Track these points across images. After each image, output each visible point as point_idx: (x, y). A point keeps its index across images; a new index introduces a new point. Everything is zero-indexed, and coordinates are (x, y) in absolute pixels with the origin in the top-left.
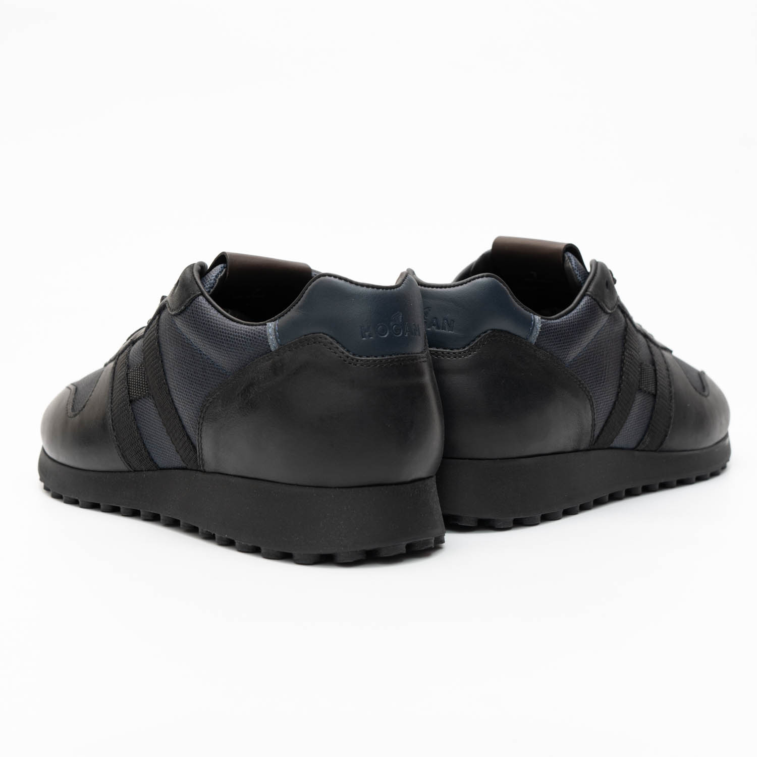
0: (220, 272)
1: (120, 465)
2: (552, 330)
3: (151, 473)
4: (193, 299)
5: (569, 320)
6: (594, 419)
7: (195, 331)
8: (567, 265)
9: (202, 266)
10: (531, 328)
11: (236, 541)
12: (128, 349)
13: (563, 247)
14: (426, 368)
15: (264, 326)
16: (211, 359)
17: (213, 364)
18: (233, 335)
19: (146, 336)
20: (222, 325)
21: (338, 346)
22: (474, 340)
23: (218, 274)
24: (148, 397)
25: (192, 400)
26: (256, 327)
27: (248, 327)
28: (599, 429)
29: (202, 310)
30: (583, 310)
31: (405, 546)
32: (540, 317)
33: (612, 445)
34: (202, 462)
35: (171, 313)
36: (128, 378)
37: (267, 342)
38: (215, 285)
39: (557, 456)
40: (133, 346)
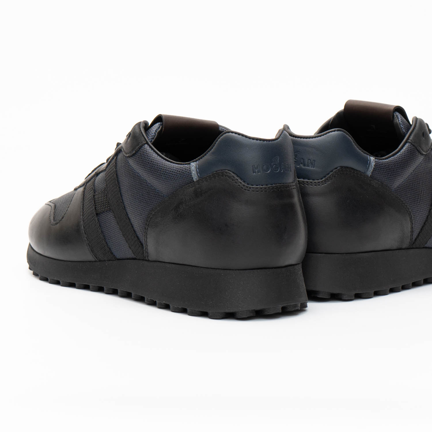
0: (158, 128)
1: (90, 257)
2: (382, 166)
3: (111, 262)
4: (141, 147)
5: (395, 160)
6: (413, 227)
7: (143, 167)
8: (395, 121)
9: (146, 123)
10: (368, 166)
11: (170, 305)
12: (94, 178)
13: (393, 108)
14: (295, 193)
15: (189, 165)
16: (154, 186)
17: (155, 190)
18: (169, 171)
19: (107, 170)
20: (161, 164)
21: (238, 179)
22: (329, 174)
23: (157, 129)
24: (109, 211)
25: (141, 213)
26: (184, 165)
27: (178, 165)
28: (417, 235)
29: (147, 154)
30: (405, 153)
31: (281, 308)
32: (374, 158)
33: (426, 245)
34: (147, 254)
35: (125, 155)
36: (94, 198)
37: (191, 175)
38: (155, 137)
39: (385, 253)
40: (97, 176)
